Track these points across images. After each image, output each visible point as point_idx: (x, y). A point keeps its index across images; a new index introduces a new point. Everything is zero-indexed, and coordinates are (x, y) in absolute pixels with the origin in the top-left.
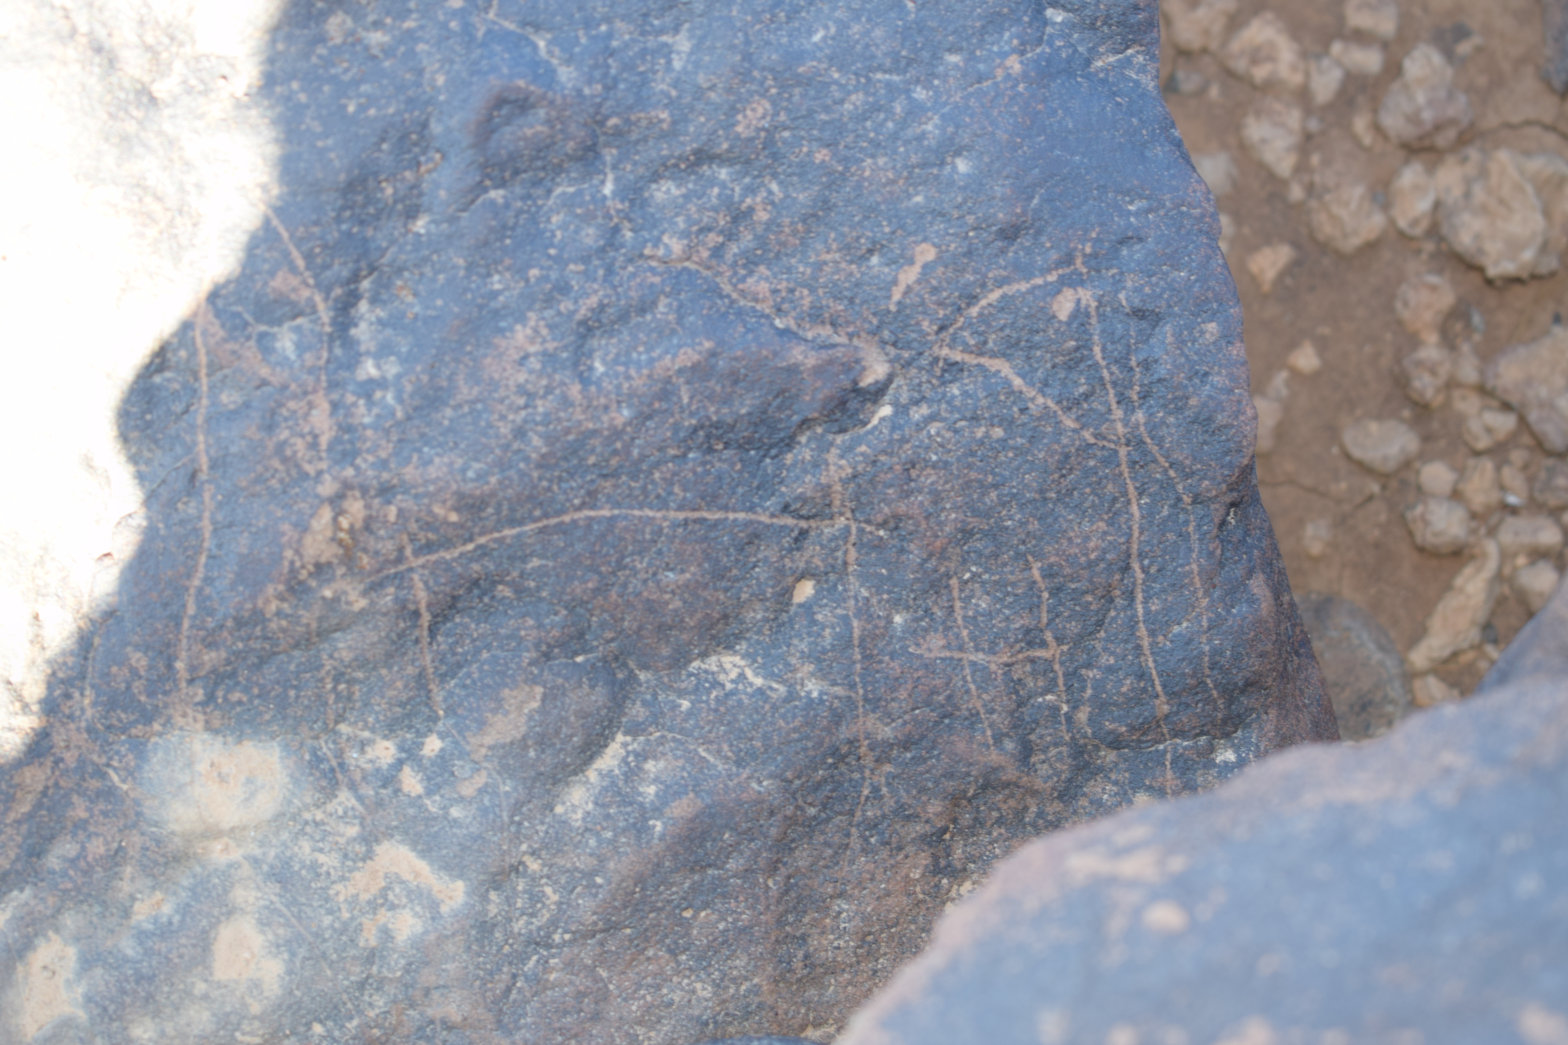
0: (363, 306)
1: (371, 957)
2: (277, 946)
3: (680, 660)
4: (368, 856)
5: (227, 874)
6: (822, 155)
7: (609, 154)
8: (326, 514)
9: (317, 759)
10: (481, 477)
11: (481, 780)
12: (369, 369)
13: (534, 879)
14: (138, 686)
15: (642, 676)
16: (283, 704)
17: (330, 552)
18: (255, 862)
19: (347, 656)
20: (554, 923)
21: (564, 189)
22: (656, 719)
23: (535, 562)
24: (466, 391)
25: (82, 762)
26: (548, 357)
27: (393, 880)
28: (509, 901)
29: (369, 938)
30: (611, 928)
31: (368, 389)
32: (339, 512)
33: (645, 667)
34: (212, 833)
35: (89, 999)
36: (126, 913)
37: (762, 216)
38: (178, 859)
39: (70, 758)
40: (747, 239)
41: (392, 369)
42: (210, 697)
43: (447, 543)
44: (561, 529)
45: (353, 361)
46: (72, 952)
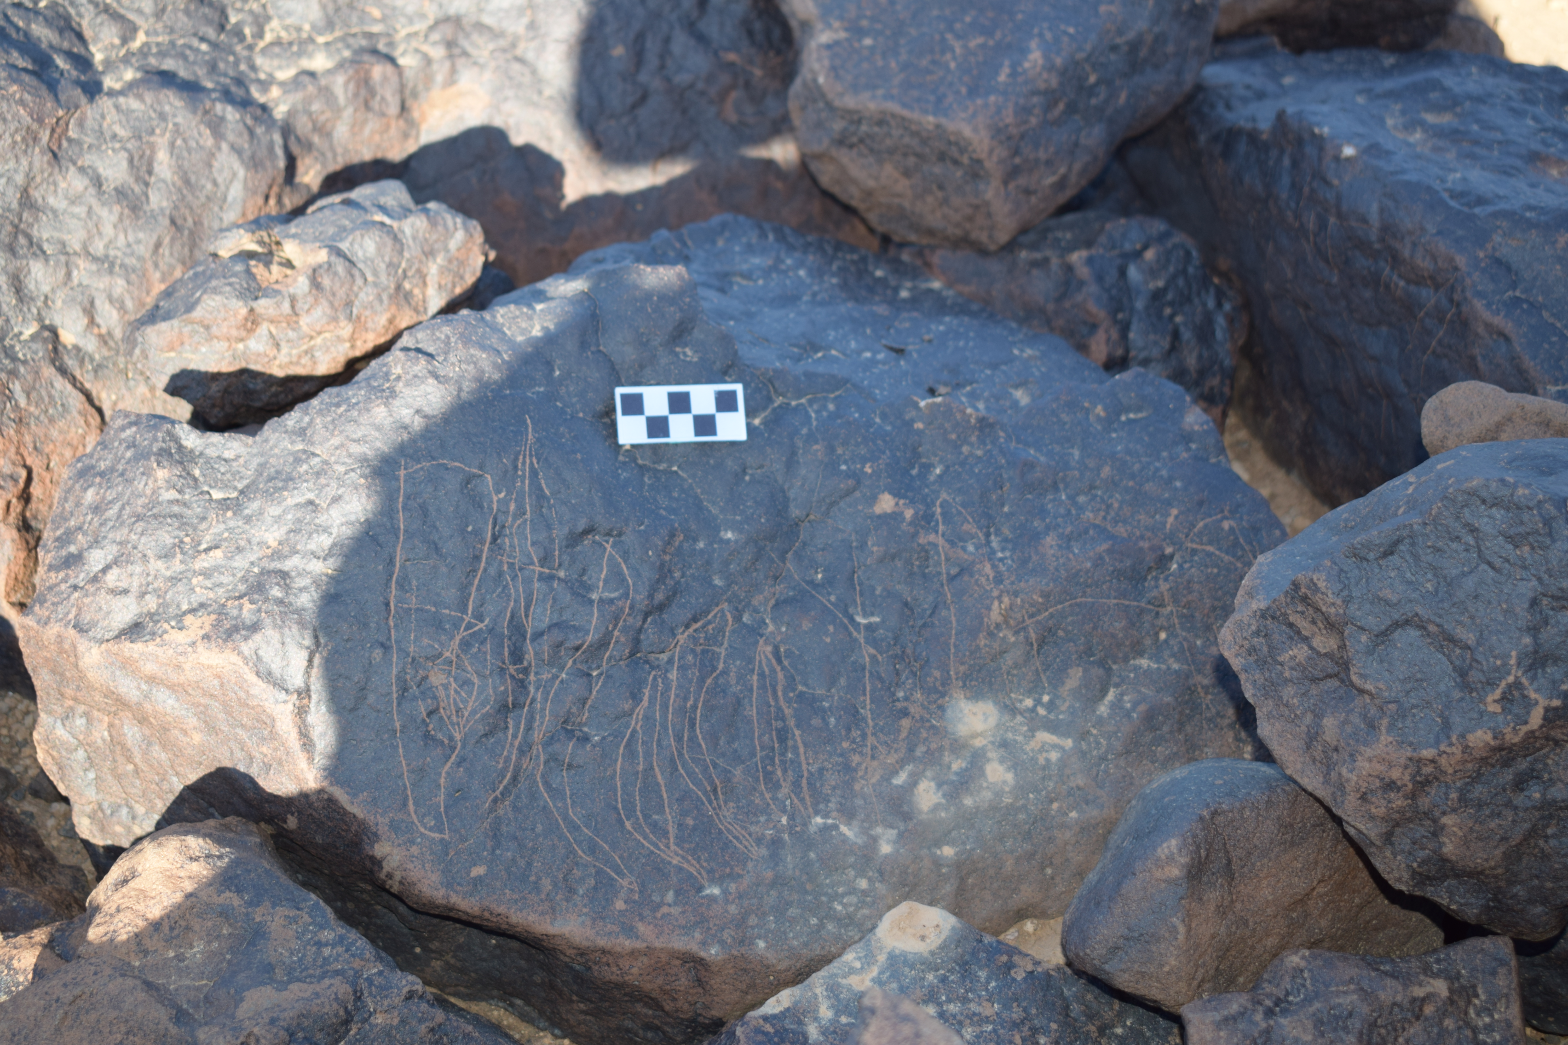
0: (993, 537)
1: (1044, 768)
2: (1008, 769)
3: (1126, 660)
4: (1033, 736)
5: (983, 749)
6: (1131, 484)
7: (1061, 486)
8: (996, 603)
9: (1006, 706)
10: (1047, 584)
11: (1067, 704)
12: (1000, 555)
13: (1095, 736)
14: (938, 684)
15: (1115, 667)
16: (991, 684)
17: (1000, 619)
18: (993, 743)
19: (1010, 663)
20: (1107, 752)
21: (1050, 497)
22: (1123, 681)
23: (1070, 619)
24: (1035, 558)
25: (922, 718)
26: (1060, 546)
27: (1044, 744)
28: (1089, 744)
29: (1041, 761)
30: (1128, 752)
31: (1001, 560)
32: (1001, 602)
33: (1115, 663)
34: (975, 735)
35: (944, 796)
36: (949, 768)
37: (1116, 505)
38: (964, 746)
39: (917, 717)
40: (1112, 514)
41: (1008, 554)
42: (964, 685)
43: (1039, 612)
44: (1077, 604)
45: (994, 552)
46: (933, 784)
